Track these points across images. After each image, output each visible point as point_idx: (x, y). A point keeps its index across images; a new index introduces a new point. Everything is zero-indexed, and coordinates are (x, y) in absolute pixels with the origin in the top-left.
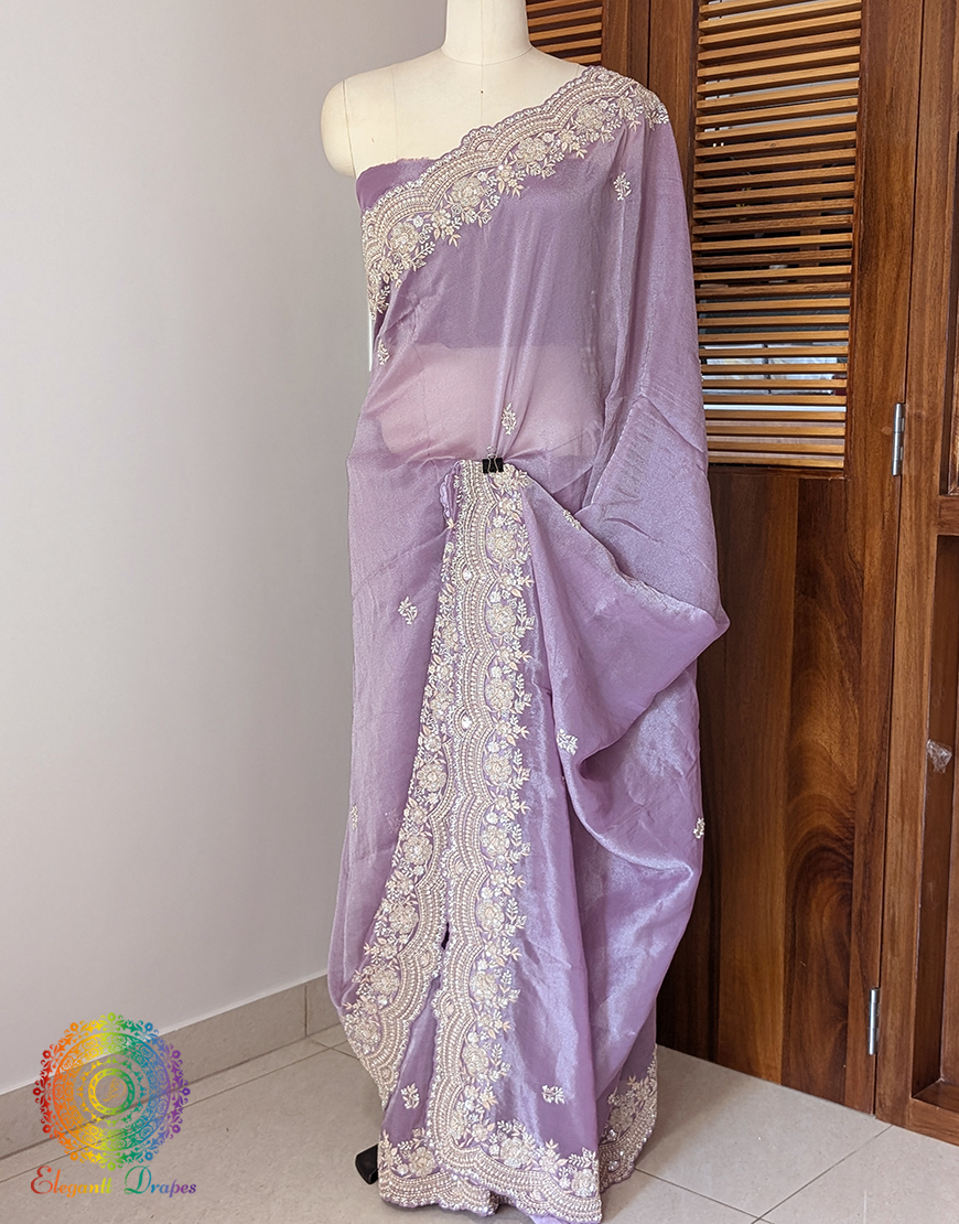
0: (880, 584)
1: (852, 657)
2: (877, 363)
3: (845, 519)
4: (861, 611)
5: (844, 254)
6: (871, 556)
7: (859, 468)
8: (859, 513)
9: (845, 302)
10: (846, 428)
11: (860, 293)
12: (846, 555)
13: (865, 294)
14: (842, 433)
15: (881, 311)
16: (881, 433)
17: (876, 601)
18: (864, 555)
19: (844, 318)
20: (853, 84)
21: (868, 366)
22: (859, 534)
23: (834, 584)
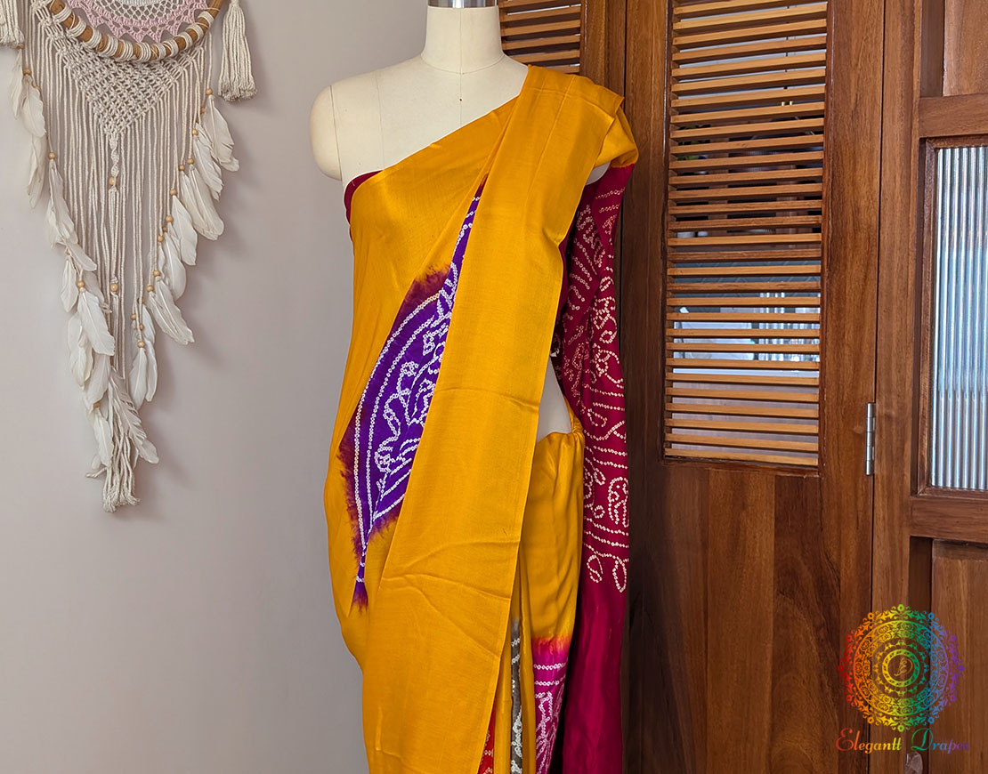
0: (855, 585)
1: (831, 659)
2: (848, 361)
3: (821, 517)
4: (838, 613)
5: (814, 253)
6: (847, 556)
7: (832, 467)
8: (834, 512)
10: (820, 426)
12: (823, 555)
14: (816, 431)
16: (853, 432)
17: (853, 603)
18: (840, 555)
21: (839, 365)
22: (834, 533)
23: (812, 584)
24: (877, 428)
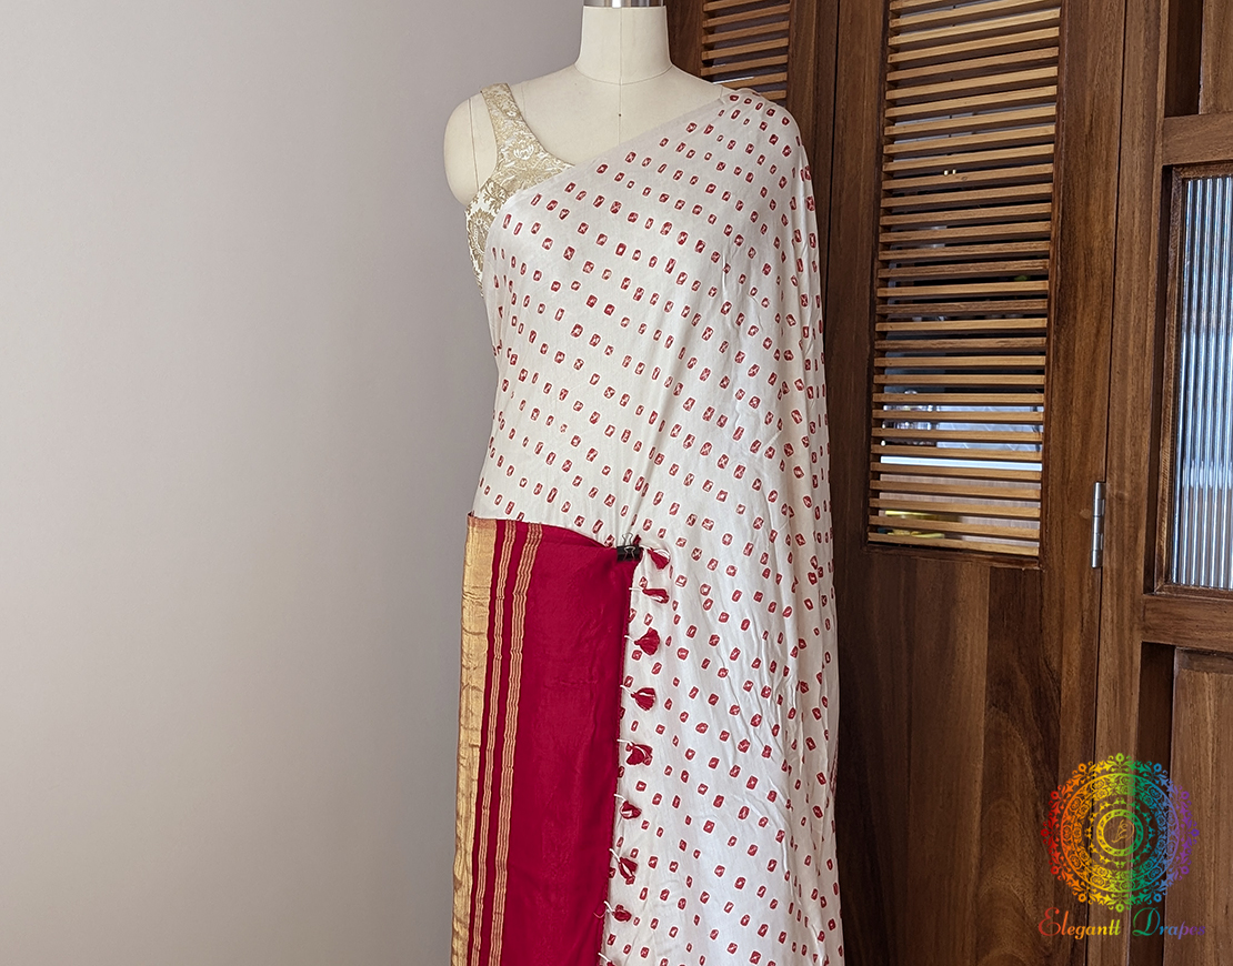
0: (1079, 698)
1: (1047, 786)
2: (1075, 433)
3: (1041, 617)
4: (1058, 730)
5: (1039, 305)
6: (1070, 664)
7: (1055, 557)
8: (1056, 611)
9: (1040, 361)
10: (1042, 509)
11: (1057, 352)
12: (1042, 661)
13: (1062, 352)
14: (1037, 514)
15: (1079, 372)
16: (1079, 516)
17: (1075, 719)
18: (1061, 662)
19: (1039, 380)
20: (1050, 110)
21: (1065, 437)
22: (1056, 636)
23: (1028, 695)
24: (1108, 512)
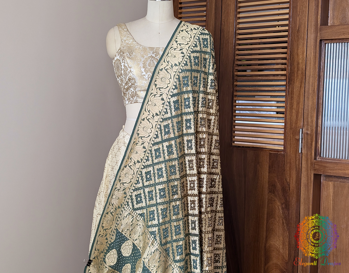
0: (295, 190)
1: (286, 215)
2: (294, 114)
3: (284, 167)
4: (289, 199)
5: (284, 78)
6: (292, 180)
8: (288, 165)
9: (284, 94)
10: (284, 136)
11: (289, 92)
12: (284, 179)
14: (283, 138)
15: (295, 98)
16: (295, 138)
17: (294, 196)
18: (290, 180)
19: (283, 99)
20: (287, 22)
22: (288, 172)
23: (281, 189)
24: (304, 137)
